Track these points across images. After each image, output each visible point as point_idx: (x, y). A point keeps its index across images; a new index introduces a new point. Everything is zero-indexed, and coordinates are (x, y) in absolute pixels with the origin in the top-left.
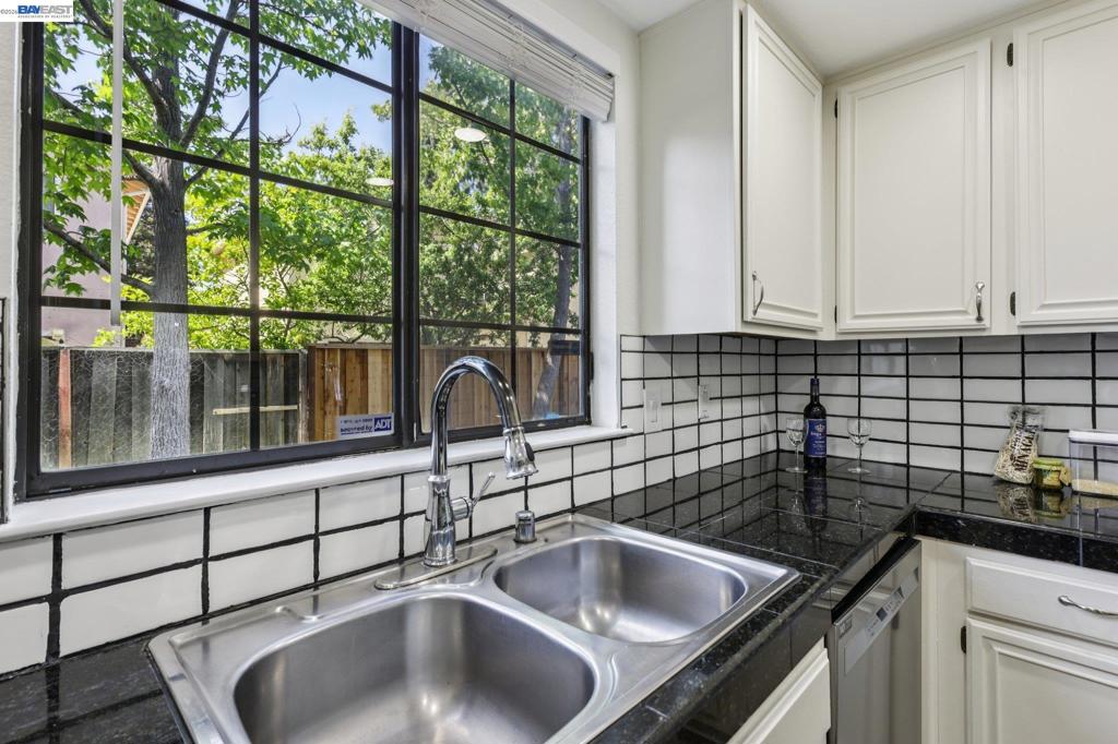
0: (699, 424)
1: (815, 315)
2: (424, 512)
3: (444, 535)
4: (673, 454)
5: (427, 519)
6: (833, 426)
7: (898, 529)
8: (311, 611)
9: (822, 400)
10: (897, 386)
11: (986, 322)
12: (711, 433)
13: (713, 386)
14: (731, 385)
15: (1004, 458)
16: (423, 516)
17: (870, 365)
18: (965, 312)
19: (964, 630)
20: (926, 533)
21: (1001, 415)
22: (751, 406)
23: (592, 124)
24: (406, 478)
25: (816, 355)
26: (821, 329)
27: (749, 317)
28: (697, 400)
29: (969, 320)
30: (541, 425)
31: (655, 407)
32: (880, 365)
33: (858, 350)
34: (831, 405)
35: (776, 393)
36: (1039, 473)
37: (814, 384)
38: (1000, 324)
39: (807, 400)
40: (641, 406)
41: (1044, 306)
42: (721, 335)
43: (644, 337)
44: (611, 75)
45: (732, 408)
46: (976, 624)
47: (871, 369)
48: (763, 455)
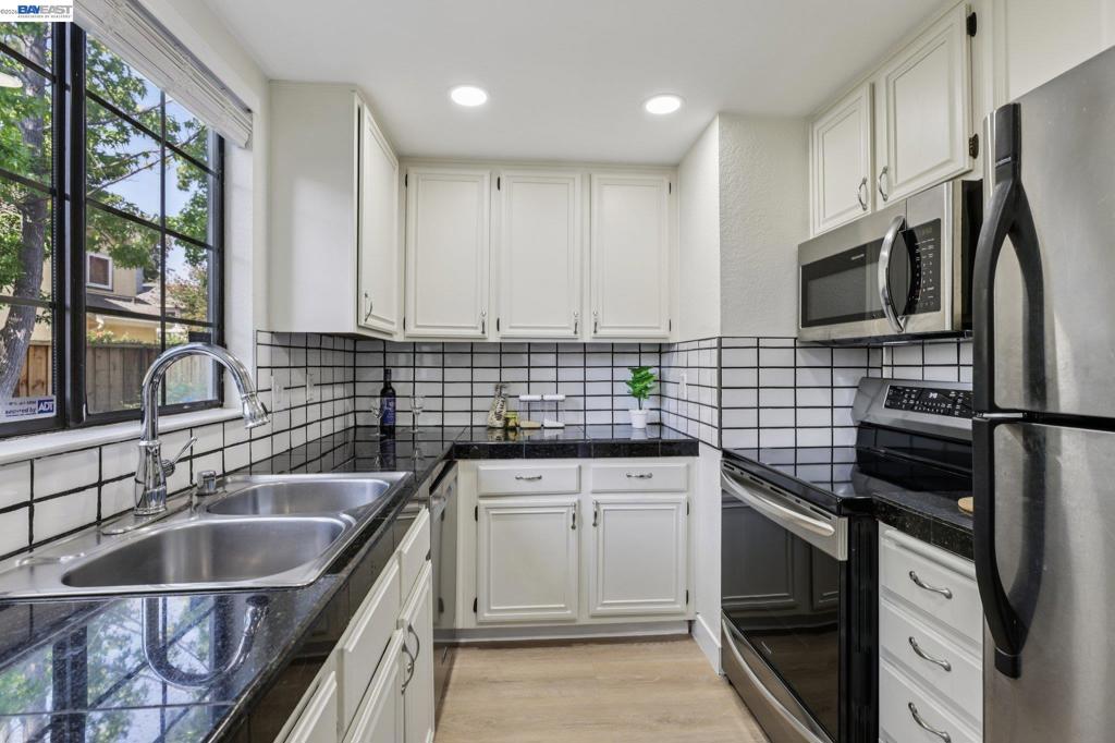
0: (307, 405)
1: (392, 323)
2: (133, 474)
3: (158, 493)
4: (290, 429)
5: (137, 481)
6: (400, 404)
7: (444, 458)
8: (95, 543)
9: (393, 385)
10: (436, 374)
11: (486, 334)
12: (314, 413)
13: (315, 374)
14: (328, 375)
15: (492, 413)
16: (133, 478)
17: (421, 359)
18: (476, 328)
19: (476, 508)
20: (460, 458)
21: (490, 390)
22: (339, 391)
23: (227, 145)
24: (104, 448)
25: (385, 352)
26: (396, 334)
27: (362, 323)
28: (305, 386)
29: (478, 333)
30: (186, 407)
31: (280, 391)
32: (428, 360)
33: (414, 348)
34: (399, 388)
35: (354, 382)
36: (507, 420)
37: (387, 373)
38: (493, 337)
39: (382, 385)
40: (270, 390)
41: (511, 327)
42: (321, 335)
43: (272, 333)
44: (249, 111)
45: (328, 393)
46: (484, 502)
47: (422, 363)
48: (346, 430)
